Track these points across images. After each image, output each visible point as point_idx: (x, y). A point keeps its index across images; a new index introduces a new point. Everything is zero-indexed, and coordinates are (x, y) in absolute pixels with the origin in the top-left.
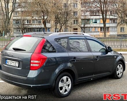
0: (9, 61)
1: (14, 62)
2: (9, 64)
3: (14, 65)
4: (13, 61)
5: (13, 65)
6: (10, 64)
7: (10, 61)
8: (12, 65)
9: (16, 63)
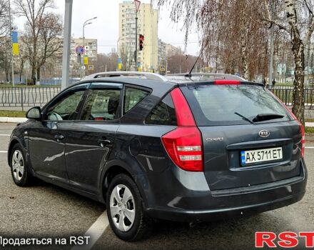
0: (253, 152)
1: (268, 150)
2: (254, 161)
3: (272, 159)
4: (265, 150)
5: (269, 159)
6: (257, 161)
7: (256, 151)
8: (265, 159)
9: (277, 152)
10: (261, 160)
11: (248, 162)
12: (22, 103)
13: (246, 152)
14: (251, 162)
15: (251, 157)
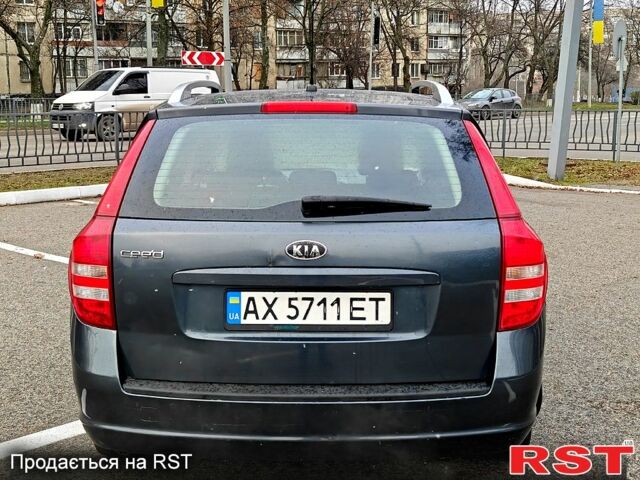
1: (330, 296)
2: (270, 320)
3: (345, 320)
5: (332, 321)
6: (284, 321)
7: (284, 295)
8: (315, 320)
10: (299, 321)
11: (251, 320)
12: (503, 142)
13: (245, 295)
14: (260, 322)
15: (262, 309)
